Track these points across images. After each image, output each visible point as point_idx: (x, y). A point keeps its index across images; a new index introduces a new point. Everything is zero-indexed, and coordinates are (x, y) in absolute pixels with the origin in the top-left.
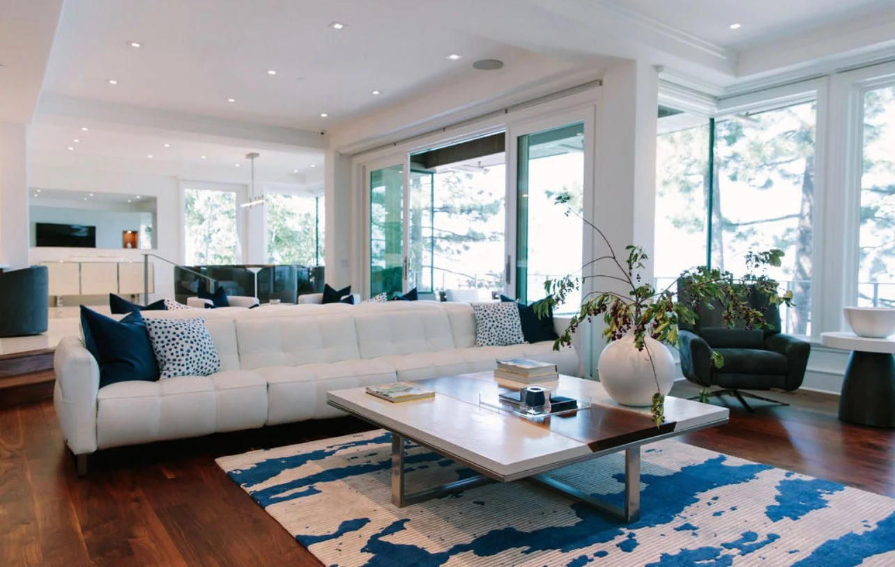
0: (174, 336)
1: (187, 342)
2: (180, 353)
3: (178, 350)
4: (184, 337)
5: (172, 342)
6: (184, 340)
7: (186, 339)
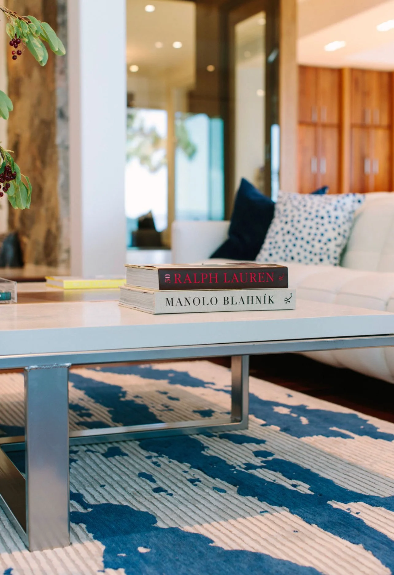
0: (326, 215)
1: (334, 229)
2: (319, 237)
3: (319, 232)
4: (335, 223)
5: (319, 220)
6: (332, 225)
7: (336, 227)
